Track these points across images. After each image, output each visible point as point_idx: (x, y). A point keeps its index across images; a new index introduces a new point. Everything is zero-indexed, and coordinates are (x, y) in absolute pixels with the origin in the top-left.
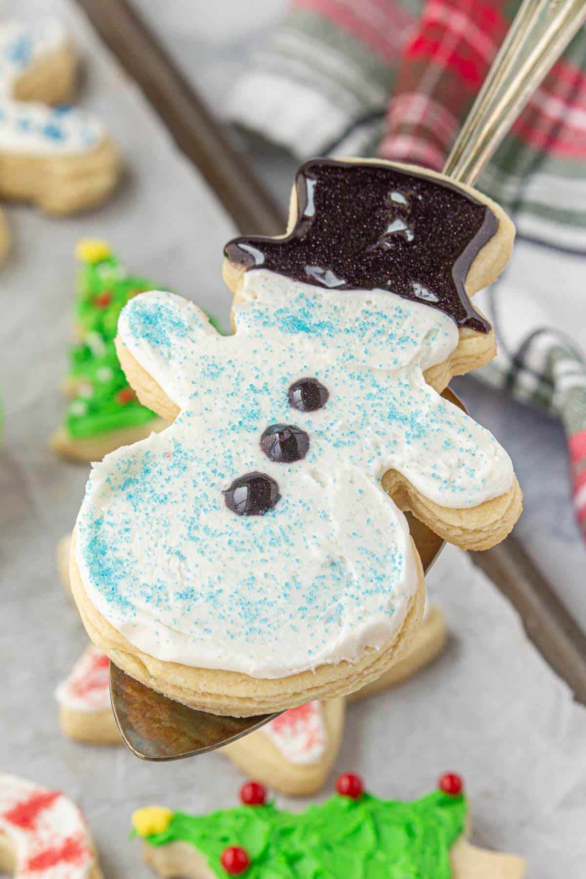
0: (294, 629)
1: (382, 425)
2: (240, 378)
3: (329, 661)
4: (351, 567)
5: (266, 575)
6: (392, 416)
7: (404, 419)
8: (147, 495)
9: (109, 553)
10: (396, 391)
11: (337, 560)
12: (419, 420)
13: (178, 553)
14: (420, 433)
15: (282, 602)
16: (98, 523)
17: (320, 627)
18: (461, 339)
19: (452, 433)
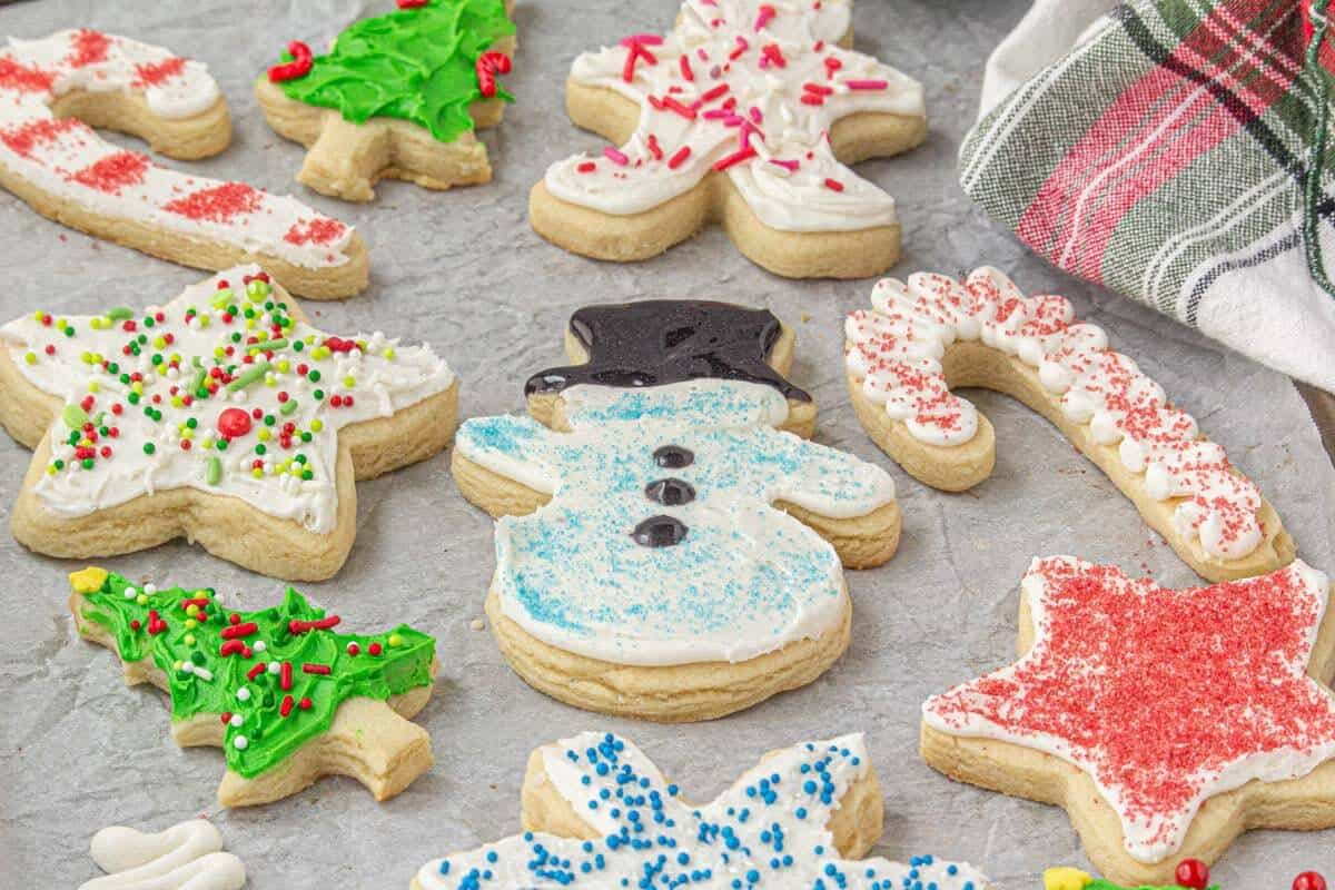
0: (752, 618)
1: (756, 467)
2: (601, 457)
3: (795, 637)
4: (780, 567)
5: (705, 584)
6: (762, 459)
7: (773, 459)
8: (558, 551)
9: (542, 598)
10: (756, 442)
11: (766, 564)
12: (788, 457)
13: (612, 583)
14: (793, 467)
15: (729, 600)
16: (520, 578)
17: (776, 613)
18: (790, 407)
19: (826, 462)
